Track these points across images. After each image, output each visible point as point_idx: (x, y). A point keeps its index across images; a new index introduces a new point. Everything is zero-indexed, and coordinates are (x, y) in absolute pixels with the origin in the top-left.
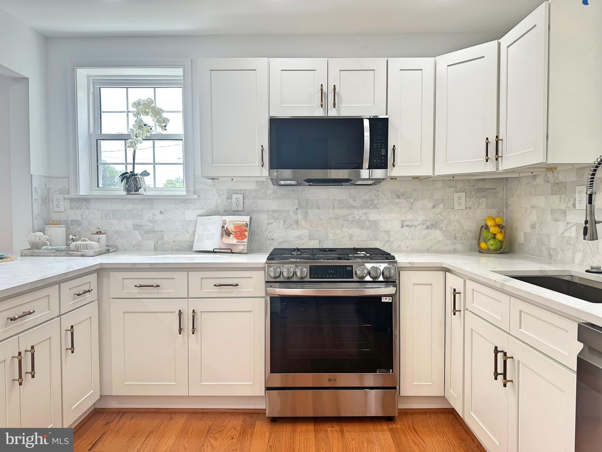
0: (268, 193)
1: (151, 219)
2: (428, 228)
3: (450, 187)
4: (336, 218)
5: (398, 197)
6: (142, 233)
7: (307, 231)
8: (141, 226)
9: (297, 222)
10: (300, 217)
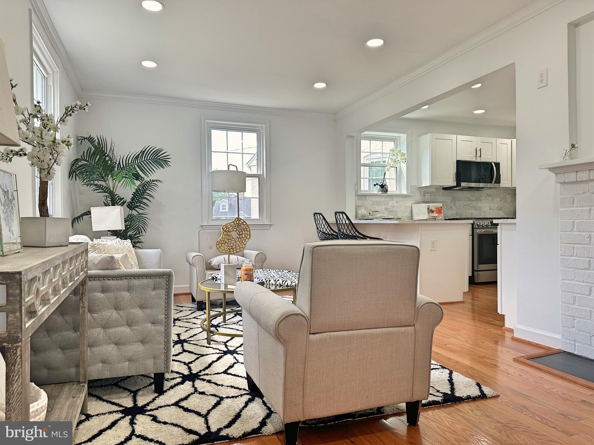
0: (440, 194)
1: (392, 205)
2: (498, 210)
3: (506, 192)
4: (466, 206)
5: (489, 197)
6: (388, 212)
7: (455, 211)
9: (451, 207)
10: (452, 205)
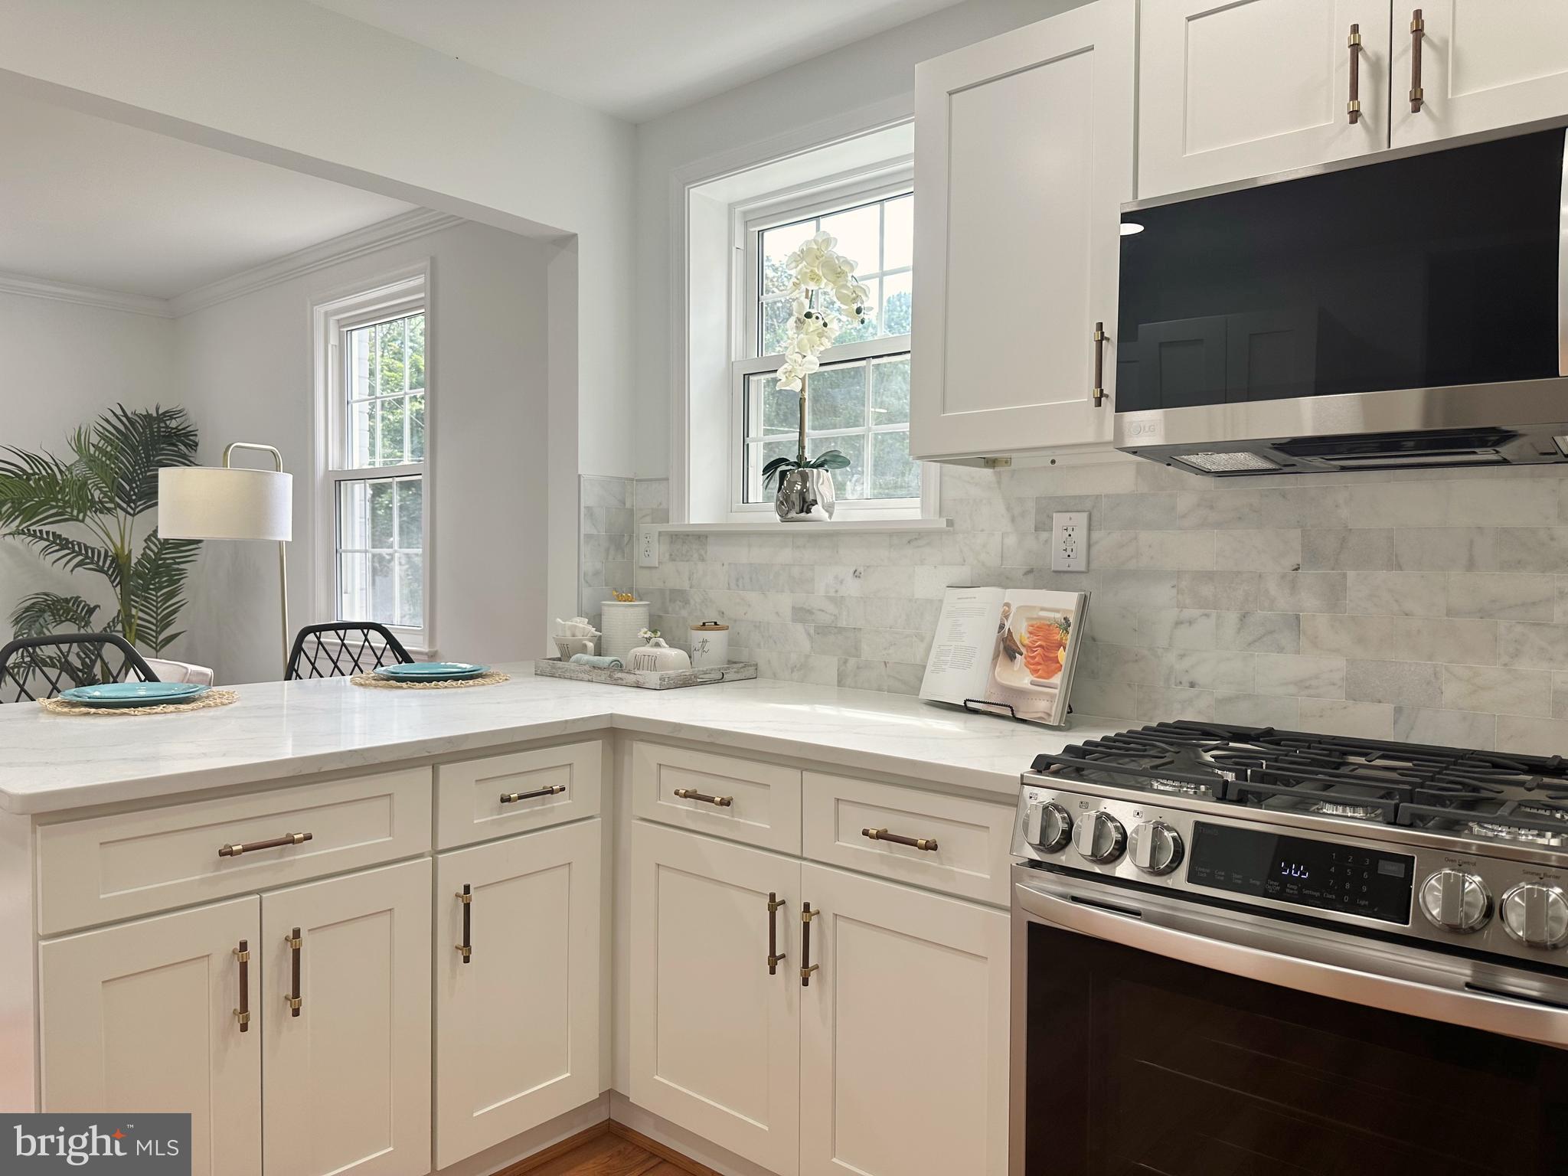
1: (832, 594)
4: (1484, 613)
6: (812, 631)
7: (1340, 662)
8: (810, 612)
9: (1295, 622)
10: (1309, 601)
